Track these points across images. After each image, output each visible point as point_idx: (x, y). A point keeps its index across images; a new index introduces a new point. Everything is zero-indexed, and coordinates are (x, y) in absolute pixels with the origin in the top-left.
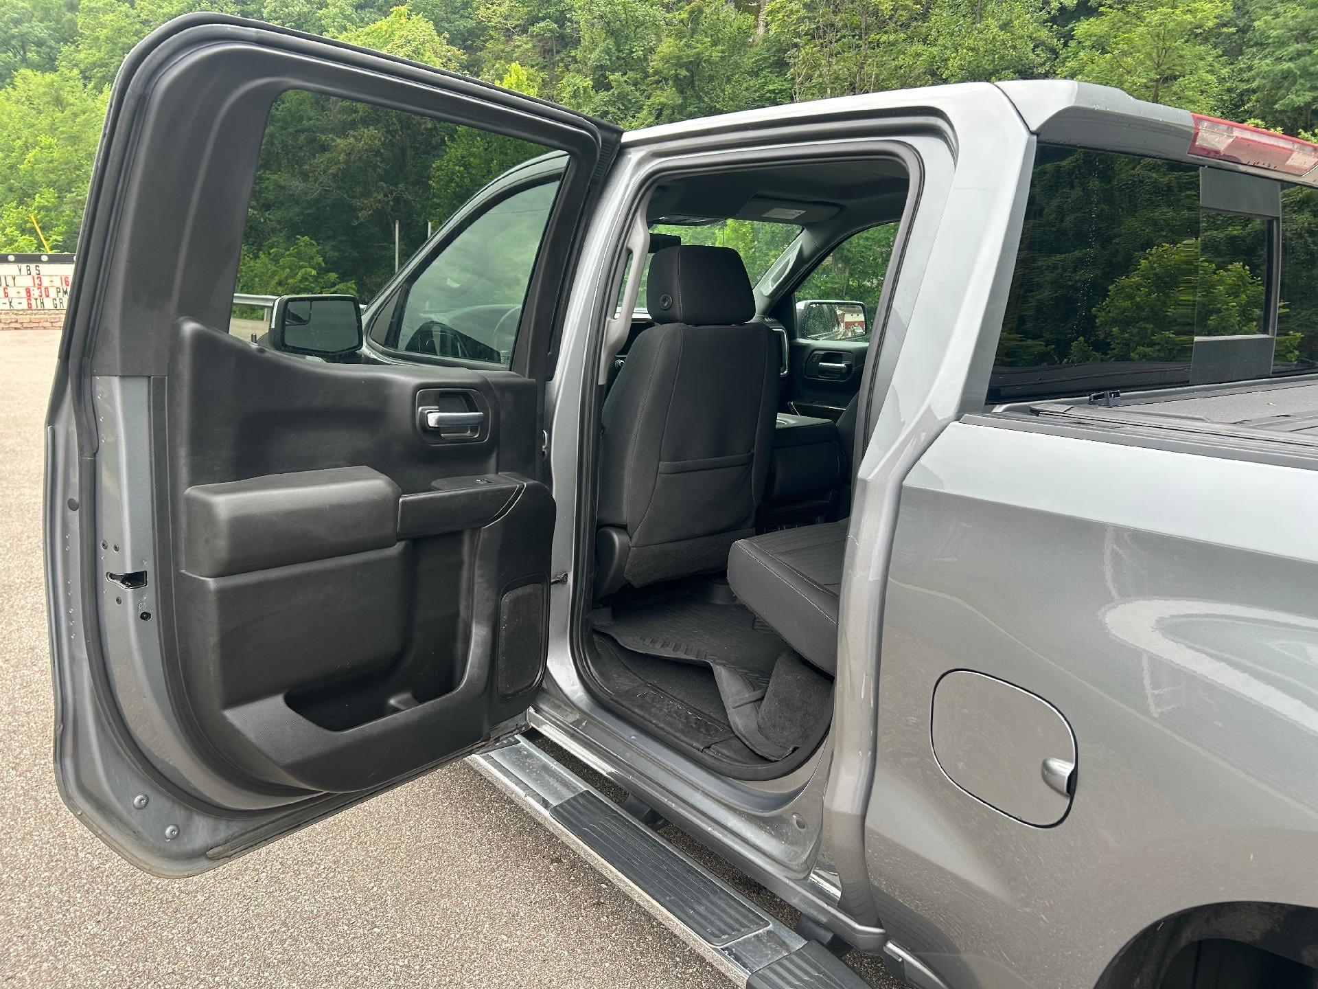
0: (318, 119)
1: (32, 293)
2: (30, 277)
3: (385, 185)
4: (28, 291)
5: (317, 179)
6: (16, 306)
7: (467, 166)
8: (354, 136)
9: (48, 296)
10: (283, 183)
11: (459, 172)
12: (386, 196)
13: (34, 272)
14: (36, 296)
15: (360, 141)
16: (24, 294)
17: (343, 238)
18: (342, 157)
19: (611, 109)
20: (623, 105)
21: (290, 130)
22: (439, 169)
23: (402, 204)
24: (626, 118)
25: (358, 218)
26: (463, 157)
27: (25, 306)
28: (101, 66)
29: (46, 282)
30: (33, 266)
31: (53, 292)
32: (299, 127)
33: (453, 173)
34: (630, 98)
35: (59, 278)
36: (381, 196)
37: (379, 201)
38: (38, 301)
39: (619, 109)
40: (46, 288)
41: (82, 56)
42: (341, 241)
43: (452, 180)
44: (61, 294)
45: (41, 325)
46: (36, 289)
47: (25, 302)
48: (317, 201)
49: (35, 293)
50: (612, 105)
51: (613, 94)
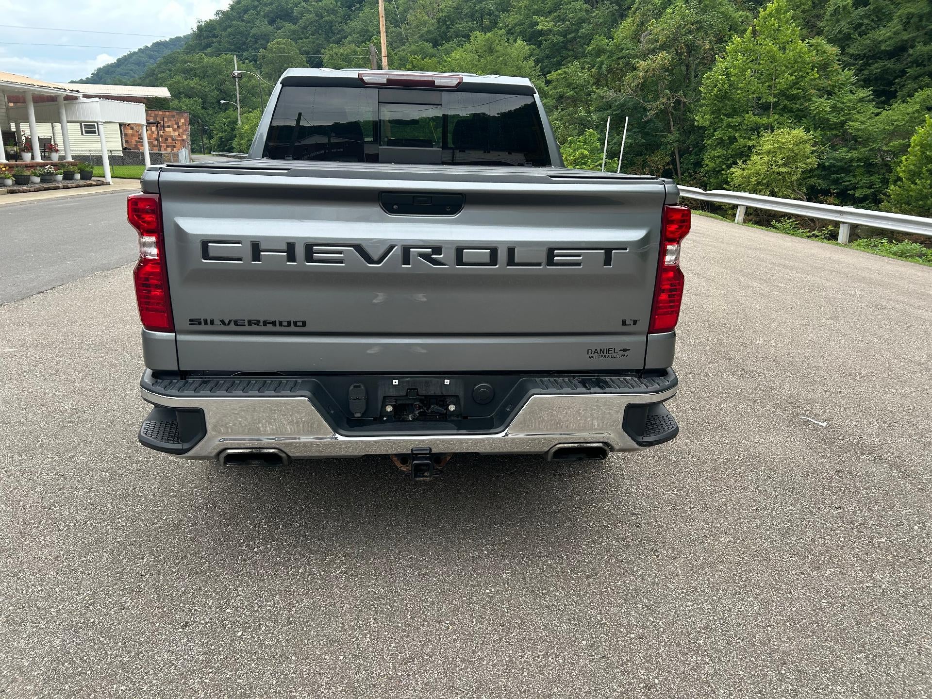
0: (633, 49)
3: (669, 92)
5: (625, 91)
7: (728, 75)
8: (652, 59)
10: (601, 94)
11: (722, 80)
12: (669, 99)
15: (654, 62)
17: (637, 130)
18: (641, 74)
19: (866, 21)
20: (877, 17)
21: (614, 58)
22: (708, 78)
23: (682, 105)
24: (878, 27)
25: (646, 116)
26: (727, 69)
28: (520, 25)
32: (620, 55)
33: (717, 81)
34: (884, 11)
36: (664, 100)
37: (663, 104)
39: (873, 21)
41: (510, 19)
42: (635, 132)
43: (716, 86)
48: (623, 105)
50: (867, 18)
51: (869, 9)
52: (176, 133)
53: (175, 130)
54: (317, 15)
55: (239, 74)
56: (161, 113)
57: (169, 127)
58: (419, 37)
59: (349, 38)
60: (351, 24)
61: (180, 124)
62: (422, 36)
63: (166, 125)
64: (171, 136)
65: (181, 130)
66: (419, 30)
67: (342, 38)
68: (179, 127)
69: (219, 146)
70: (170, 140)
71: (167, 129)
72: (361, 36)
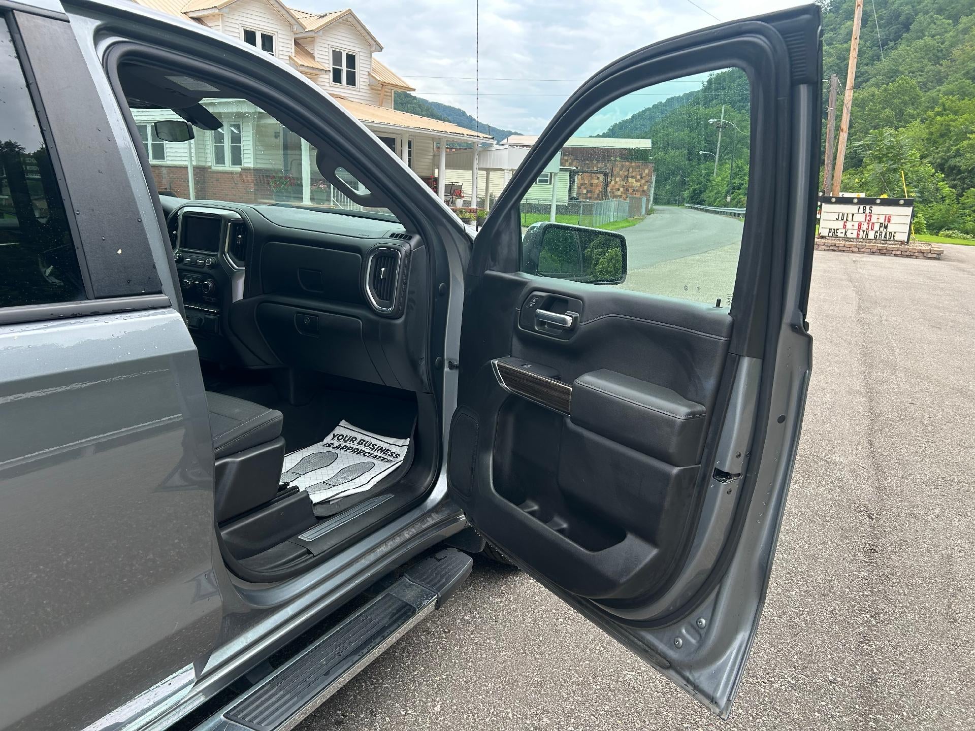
1: (862, 226)
2: (864, 215)
4: (860, 225)
6: (849, 235)
9: (872, 229)
13: (868, 211)
14: (865, 229)
16: (856, 227)
27: (855, 236)
29: (874, 219)
30: (868, 207)
31: (876, 228)
35: (884, 217)
38: (865, 233)
40: (873, 224)
44: (882, 229)
45: (851, 249)
46: (866, 224)
47: (855, 232)
49: (865, 226)
52: (638, 184)
53: (637, 181)
54: (839, 58)
55: (725, 123)
56: (627, 164)
57: (632, 177)
58: (964, 74)
59: (873, 81)
60: (878, 65)
61: (644, 175)
62: (968, 73)
63: (630, 175)
64: (633, 187)
65: (643, 181)
66: (966, 66)
67: (864, 81)
68: (642, 178)
69: (692, 198)
70: (631, 190)
71: (630, 180)
72: (888, 77)
